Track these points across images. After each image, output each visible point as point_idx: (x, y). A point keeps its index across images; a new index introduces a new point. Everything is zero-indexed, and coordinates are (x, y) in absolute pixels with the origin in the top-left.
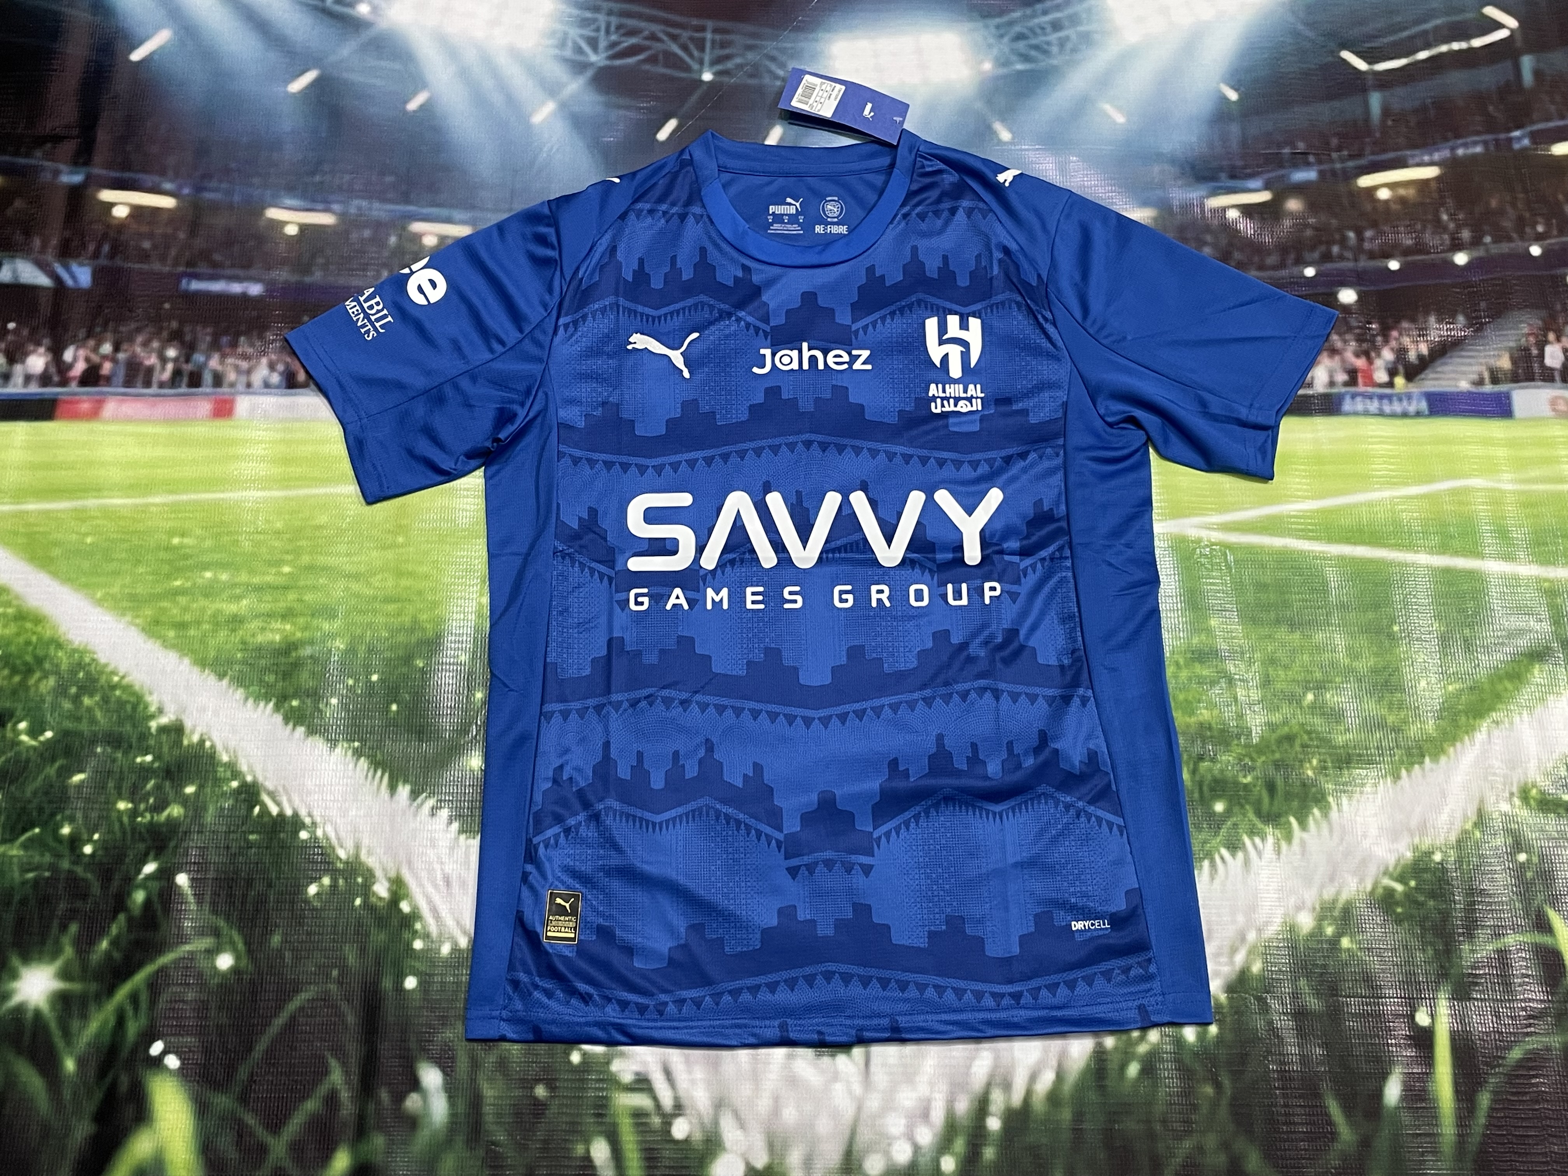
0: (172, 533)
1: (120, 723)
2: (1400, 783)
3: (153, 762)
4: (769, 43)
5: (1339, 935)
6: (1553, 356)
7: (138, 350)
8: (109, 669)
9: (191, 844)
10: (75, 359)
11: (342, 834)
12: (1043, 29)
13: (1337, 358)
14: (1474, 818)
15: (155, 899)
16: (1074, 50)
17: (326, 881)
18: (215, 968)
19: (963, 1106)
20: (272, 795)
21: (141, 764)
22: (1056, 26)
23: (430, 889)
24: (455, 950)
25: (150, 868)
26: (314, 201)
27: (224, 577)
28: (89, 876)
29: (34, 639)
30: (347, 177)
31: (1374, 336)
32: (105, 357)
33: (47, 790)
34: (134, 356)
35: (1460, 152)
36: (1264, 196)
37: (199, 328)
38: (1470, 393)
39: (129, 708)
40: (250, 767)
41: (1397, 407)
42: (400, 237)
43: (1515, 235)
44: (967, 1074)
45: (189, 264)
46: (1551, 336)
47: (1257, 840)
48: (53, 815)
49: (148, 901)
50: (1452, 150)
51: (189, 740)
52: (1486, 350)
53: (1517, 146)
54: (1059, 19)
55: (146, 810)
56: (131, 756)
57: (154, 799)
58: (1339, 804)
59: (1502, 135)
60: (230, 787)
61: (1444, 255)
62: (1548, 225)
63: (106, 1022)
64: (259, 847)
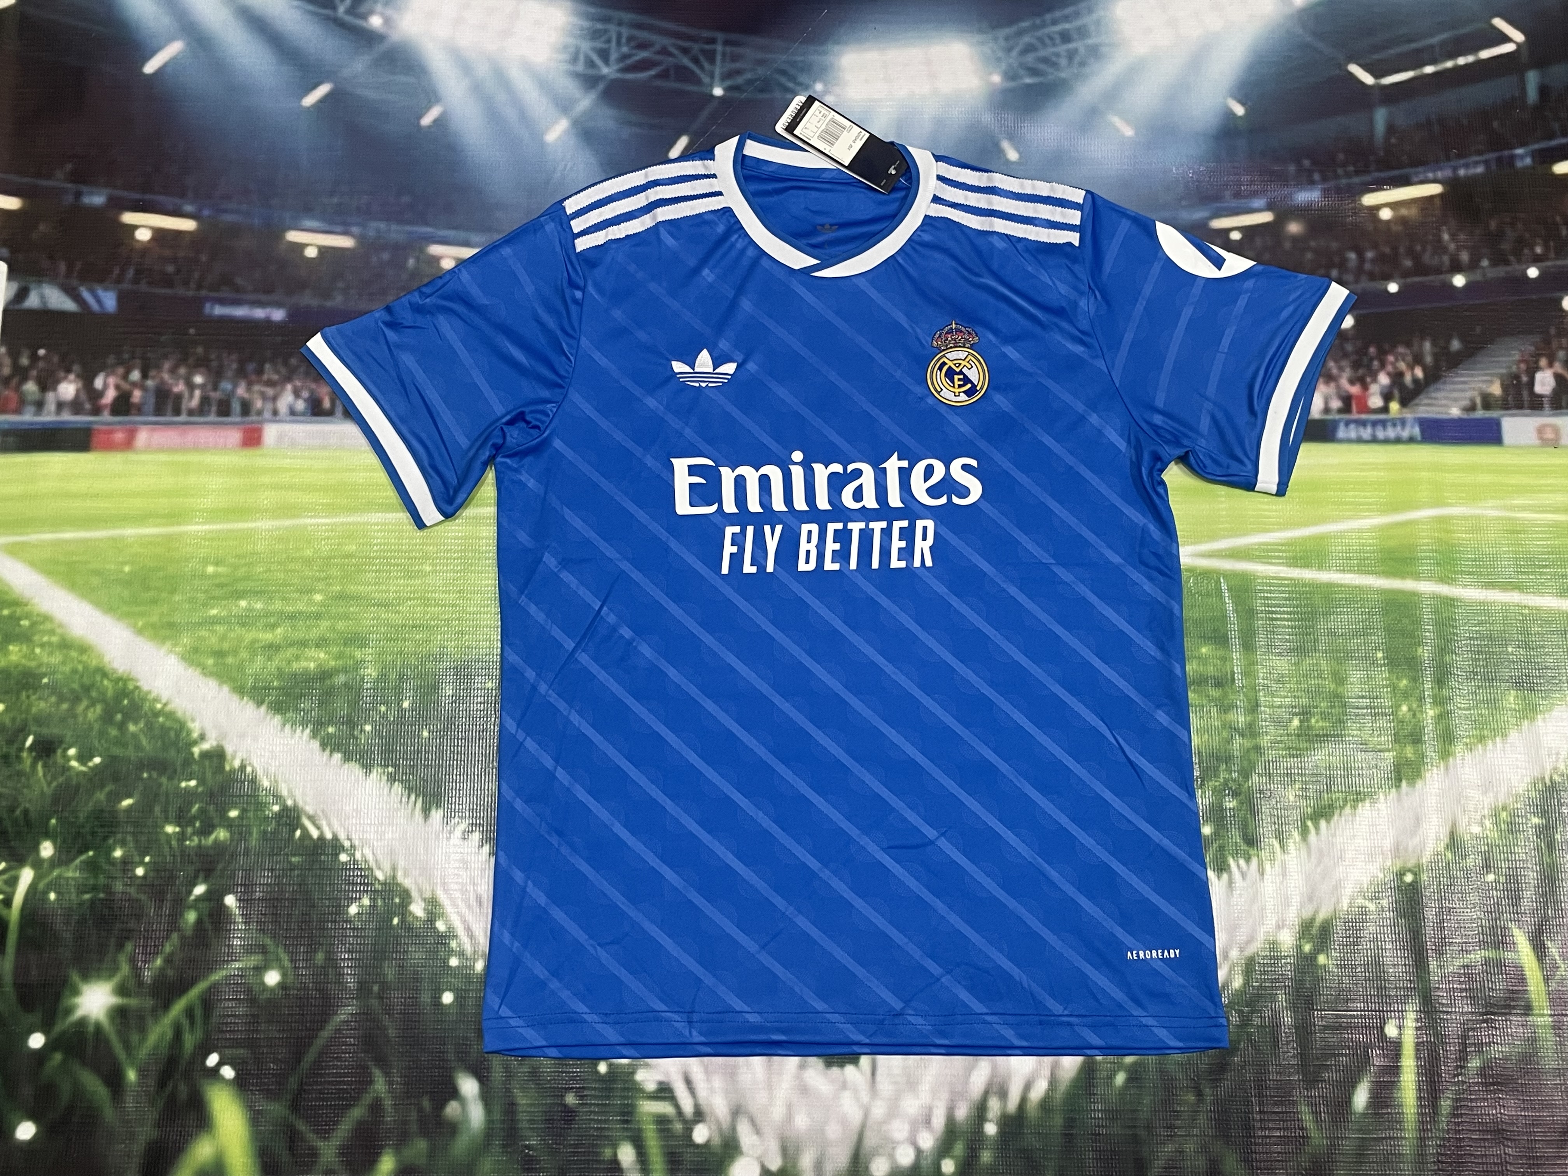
0: (205, 561)
1: (165, 748)
2: (1377, 806)
3: (197, 786)
4: (779, 56)
6: (1544, 382)
7: (166, 376)
8: (151, 697)
9: (237, 866)
10: (106, 386)
11: (380, 856)
12: (1051, 38)
13: (1333, 385)
14: (1447, 840)
15: (206, 919)
16: (1083, 64)
17: (366, 901)
18: (263, 983)
19: (962, 1113)
20: (311, 818)
21: (185, 788)
22: (1066, 37)
23: (464, 910)
25: (200, 890)
26: (332, 223)
27: (259, 606)
28: (143, 897)
29: (80, 667)
30: (365, 199)
31: (1371, 359)
32: (134, 385)
33: (99, 814)
34: (162, 382)
35: (1462, 172)
36: (1266, 217)
37: (224, 355)
38: (1460, 420)
39: (172, 734)
40: (290, 791)
41: (1391, 433)
42: (418, 259)
43: (1512, 258)
44: (967, 1083)
45: (212, 288)
46: (1543, 362)
47: (1242, 862)
48: (105, 838)
49: (199, 922)
50: (1455, 169)
51: (231, 765)
52: (1479, 375)
53: (1519, 164)
54: (1068, 30)
55: (194, 834)
56: (176, 781)
57: (201, 822)
58: (1317, 828)
59: (1506, 153)
60: (271, 810)
61: (1442, 277)
62: (1546, 247)
63: (163, 1034)
64: (301, 869)
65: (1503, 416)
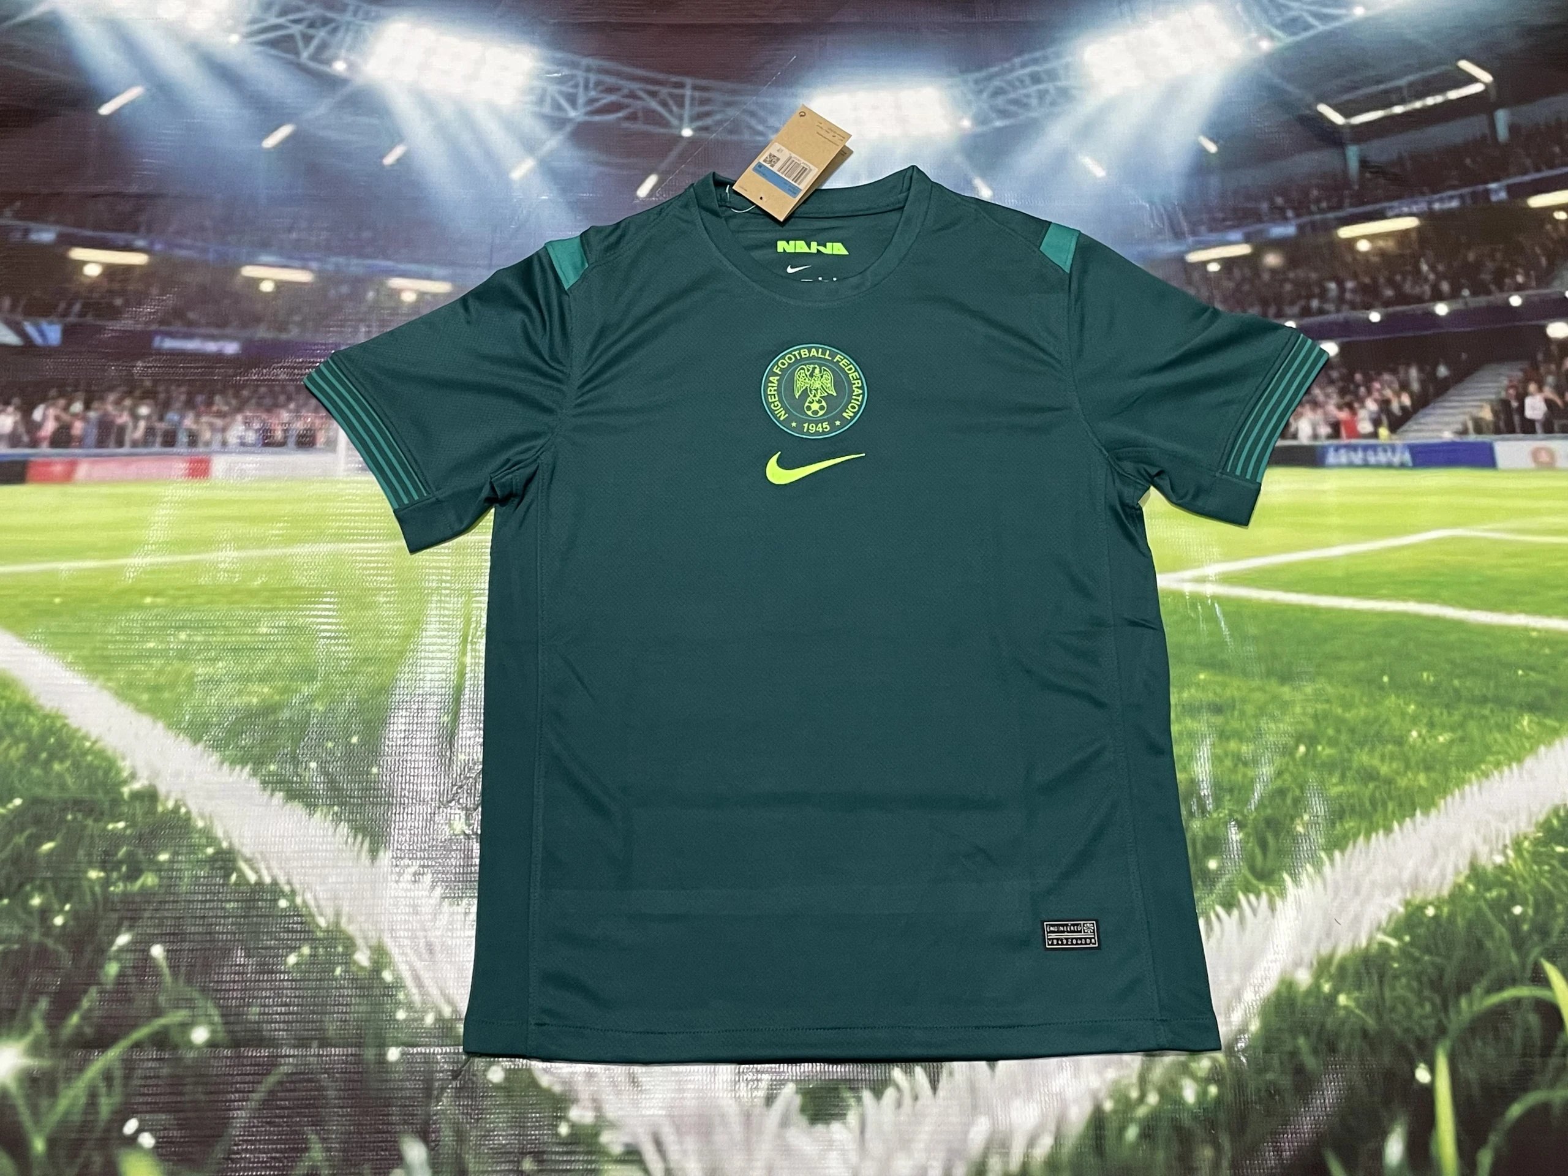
0: (144, 593)
1: (92, 788)
2: (1392, 836)
3: (126, 828)
4: (749, 97)
5: (1336, 992)
6: (1535, 407)
7: (110, 408)
8: (80, 734)
9: (166, 914)
10: (45, 418)
11: (322, 903)
12: (1022, 82)
13: (1320, 411)
14: (1467, 872)
15: (130, 972)
16: (1053, 104)
17: (306, 950)
18: (189, 1041)
19: (960, 1172)
20: (250, 862)
21: (112, 830)
22: (1036, 79)
23: (413, 958)
24: (440, 1019)
25: (123, 939)
26: (290, 258)
27: (199, 639)
29: (3, 704)
30: (324, 235)
31: (1358, 386)
32: (75, 416)
33: (16, 860)
34: (106, 414)
35: (1437, 206)
36: (1244, 249)
37: (173, 388)
38: (1452, 444)
39: (100, 773)
40: (226, 832)
41: (1382, 458)
42: (378, 291)
43: (1493, 287)
44: (964, 1140)
45: (162, 322)
46: (1532, 387)
47: (1252, 897)
48: (21, 885)
49: (121, 975)
50: (1430, 203)
51: (164, 805)
52: (1468, 401)
53: (1494, 198)
54: (1038, 73)
55: (119, 879)
56: (101, 824)
57: (128, 867)
58: (1332, 860)
59: (1481, 188)
60: (205, 853)
61: (1425, 305)
62: (1527, 275)
63: (76, 1097)
64: (237, 917)
65: (1497, 440)
